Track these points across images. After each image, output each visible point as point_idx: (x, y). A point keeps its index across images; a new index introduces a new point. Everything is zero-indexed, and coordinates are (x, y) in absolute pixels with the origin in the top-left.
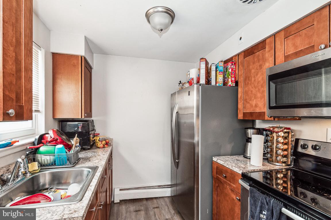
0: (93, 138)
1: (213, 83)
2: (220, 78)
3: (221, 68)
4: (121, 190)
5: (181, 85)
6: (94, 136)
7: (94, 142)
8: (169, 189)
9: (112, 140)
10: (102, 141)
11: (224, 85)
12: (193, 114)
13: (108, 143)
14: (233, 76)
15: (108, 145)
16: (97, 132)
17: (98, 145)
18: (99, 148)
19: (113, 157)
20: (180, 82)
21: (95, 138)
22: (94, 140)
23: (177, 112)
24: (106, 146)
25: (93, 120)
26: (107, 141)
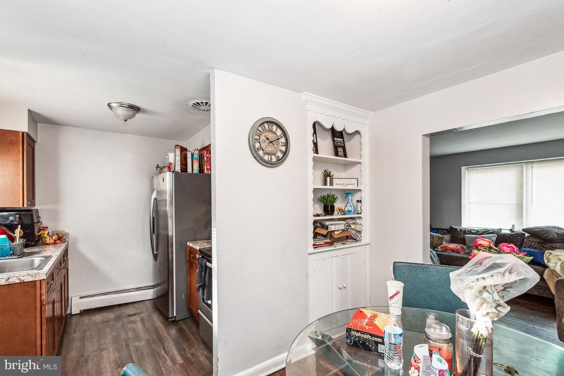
0: (38, 232)
1: (189, 170)
2: (196, 165)
3: (196, 156)
4: (81, 298)
5: (158, 169)
6: (40, 230)
7: (40, 237)
8: (152, 291)
9: (67, 235)
10: (52, 236)
11: (200, 172)
12: (166, 200)
13: (62, 237)
14: (208, 164)
15: (61, 240)
16: (44, 225)
17: (45, 240)
18: (48, 244)
19: (69, 255)
20: (158, 166)
21: (41, 232)
22: (40, 235)
23: (155, 199)
24: (58, 242)
25: (37, 210)
26: (60, 235)
